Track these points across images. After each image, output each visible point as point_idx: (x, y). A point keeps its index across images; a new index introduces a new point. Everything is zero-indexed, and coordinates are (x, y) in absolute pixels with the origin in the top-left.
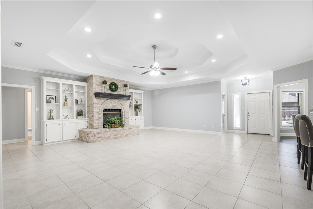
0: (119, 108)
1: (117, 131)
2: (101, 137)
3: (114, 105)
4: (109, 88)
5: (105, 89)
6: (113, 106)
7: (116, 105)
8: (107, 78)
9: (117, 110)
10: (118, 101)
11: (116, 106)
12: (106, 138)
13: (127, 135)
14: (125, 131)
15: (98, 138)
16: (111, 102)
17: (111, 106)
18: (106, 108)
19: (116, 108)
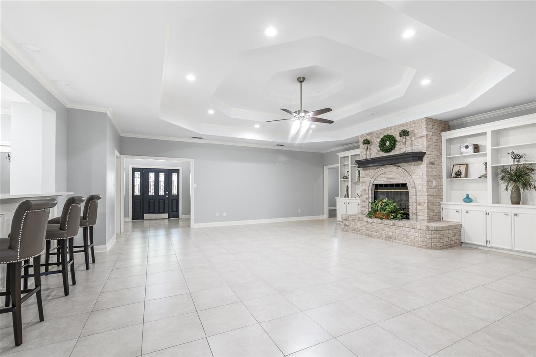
0: (400, 182)
1: (371, 224)
2: (349, 226)
3: (390, 176)
4: (379, 149)
5: (375, 152)
6: (388, 178)
7: (394, 176)
8: (377, 131)
9: (397, 186)
10: (396, 167)
11: (393, 178)
12: (355, 230)
13: (389, 238)
14: (387, 229)
15: (346, 225)
16: (383, 171)
17: (385, 179)
18: (377, 182)
19: (393, 182)
